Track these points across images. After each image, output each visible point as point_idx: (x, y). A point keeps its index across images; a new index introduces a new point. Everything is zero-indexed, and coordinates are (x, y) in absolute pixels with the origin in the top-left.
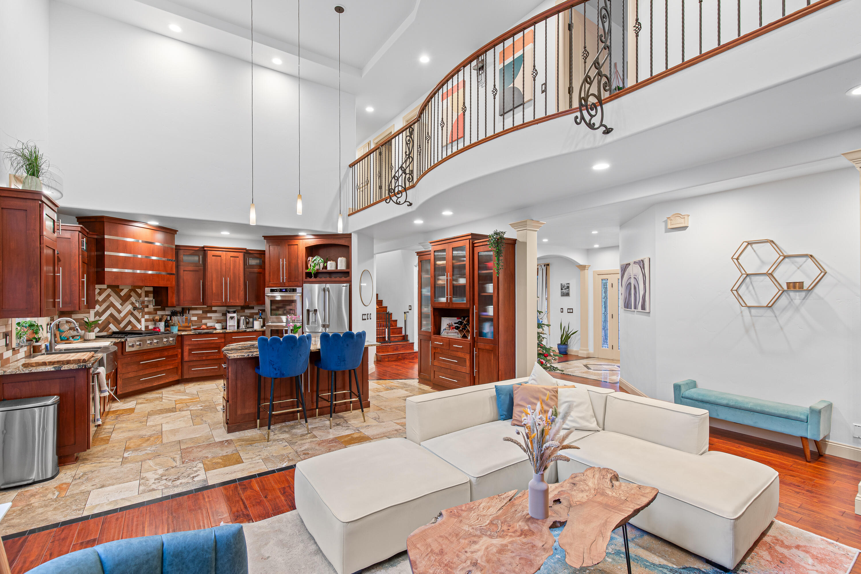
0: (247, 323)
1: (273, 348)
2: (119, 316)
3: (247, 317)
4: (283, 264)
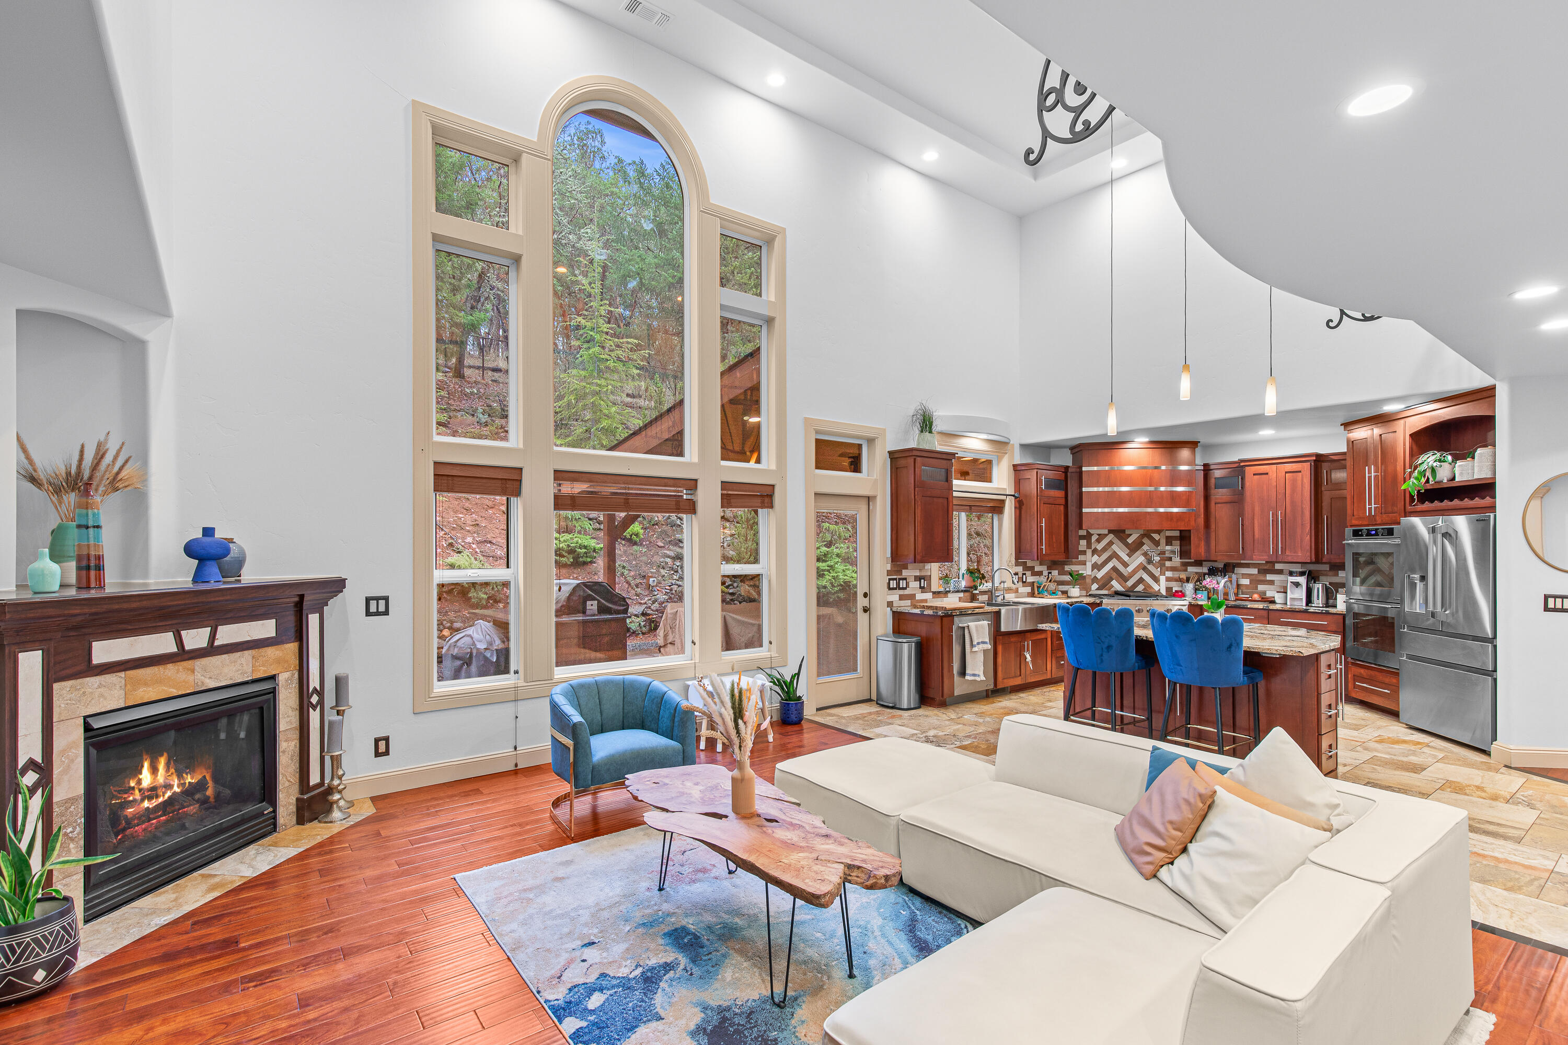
0: (1329, 597)
2: (1126, 571)
3: (1326, 586)
4: (1370, 478)
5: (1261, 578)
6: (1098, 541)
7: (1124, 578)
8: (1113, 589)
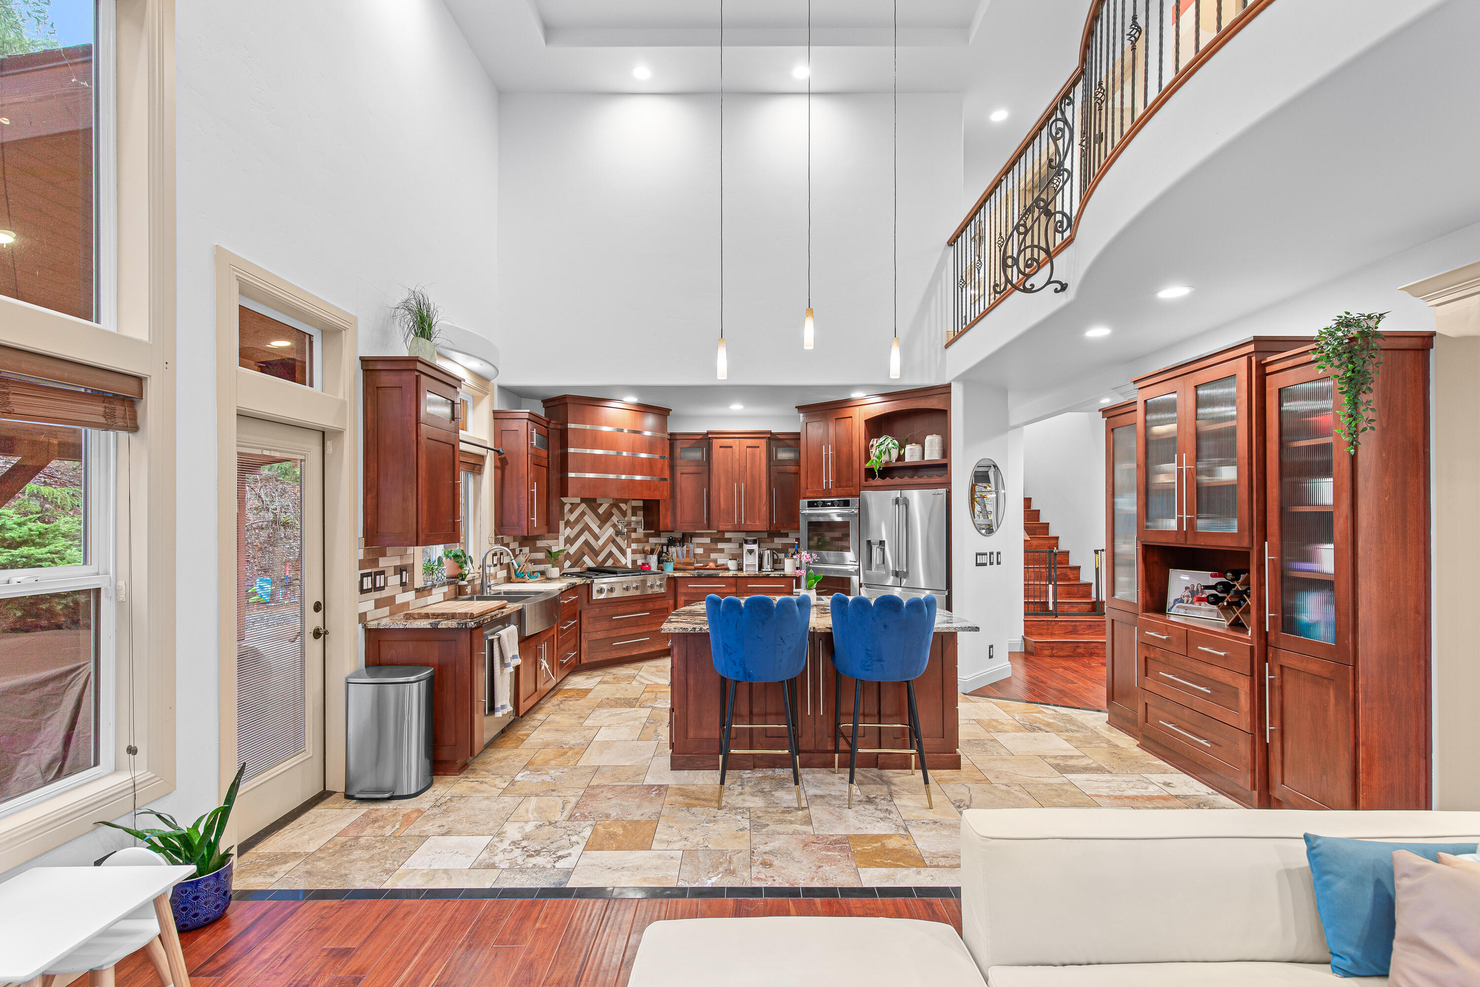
0: (775, 562)
1: (728, 621)
2: (597, 545)
3: (774, 551)
4: (827, 455)
5: (713, 546)
6: (571, 511)
7: (595, 553)
8: (585, 566)
